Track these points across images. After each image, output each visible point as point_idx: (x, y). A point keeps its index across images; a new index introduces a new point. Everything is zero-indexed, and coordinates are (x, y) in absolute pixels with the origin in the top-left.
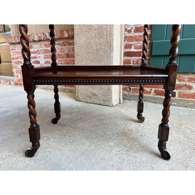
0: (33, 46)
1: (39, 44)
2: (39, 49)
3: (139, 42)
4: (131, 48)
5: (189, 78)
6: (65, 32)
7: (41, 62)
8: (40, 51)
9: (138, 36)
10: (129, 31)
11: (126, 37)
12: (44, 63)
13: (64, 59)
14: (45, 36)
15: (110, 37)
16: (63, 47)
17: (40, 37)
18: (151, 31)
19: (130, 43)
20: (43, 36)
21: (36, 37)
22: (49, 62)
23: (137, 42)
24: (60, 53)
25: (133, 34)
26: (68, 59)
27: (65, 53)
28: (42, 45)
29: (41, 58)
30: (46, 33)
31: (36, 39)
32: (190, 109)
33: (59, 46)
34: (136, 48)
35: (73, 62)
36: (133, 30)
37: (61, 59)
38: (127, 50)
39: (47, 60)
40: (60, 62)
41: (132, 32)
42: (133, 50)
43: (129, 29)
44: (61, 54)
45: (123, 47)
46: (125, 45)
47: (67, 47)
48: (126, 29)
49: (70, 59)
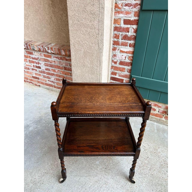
0: (33, 53)
1: (40, 53)
2: (39, 57)
3: (123, 72)
4: (116, 75)
5: (155, 104)
6: (62, 51)
7: (41, 68)
8: (41, 59)
9: (121, 68)
10: (115, 63)
11: (112, 67)
12: (45, 69)
13: (63, 70)
14: (44, 49)
15: (99, 76)
16: (61, 61)
17: (39, 49)
18: (132, 67)
19: (115, 71)
20: (42, 48)
21: (36, 48)
22: (50, 70)
23: (120, 72)
24: (58, 65)
25: (118, 65)
26: (66, 71)
27: (63, 66)
28: (42, 55)
29: (42, 65)
30: (45, 47)
31: (36, 49)
32: (153, 122)
33: (58, 59)
34: (119, 76)
35: (70, 74)
36: (118, 63)
37: (59, 70)
38: (113, 76)
39: (47, 67)
40: (59, 72)
41: (117, 64)
42: (117, 77)
43: (115, 61)
44: (60, 66)
45: (110, 73)
46: (112, 72)
47: (64, 61)
48: (113, 60)
49: (67, 71)
